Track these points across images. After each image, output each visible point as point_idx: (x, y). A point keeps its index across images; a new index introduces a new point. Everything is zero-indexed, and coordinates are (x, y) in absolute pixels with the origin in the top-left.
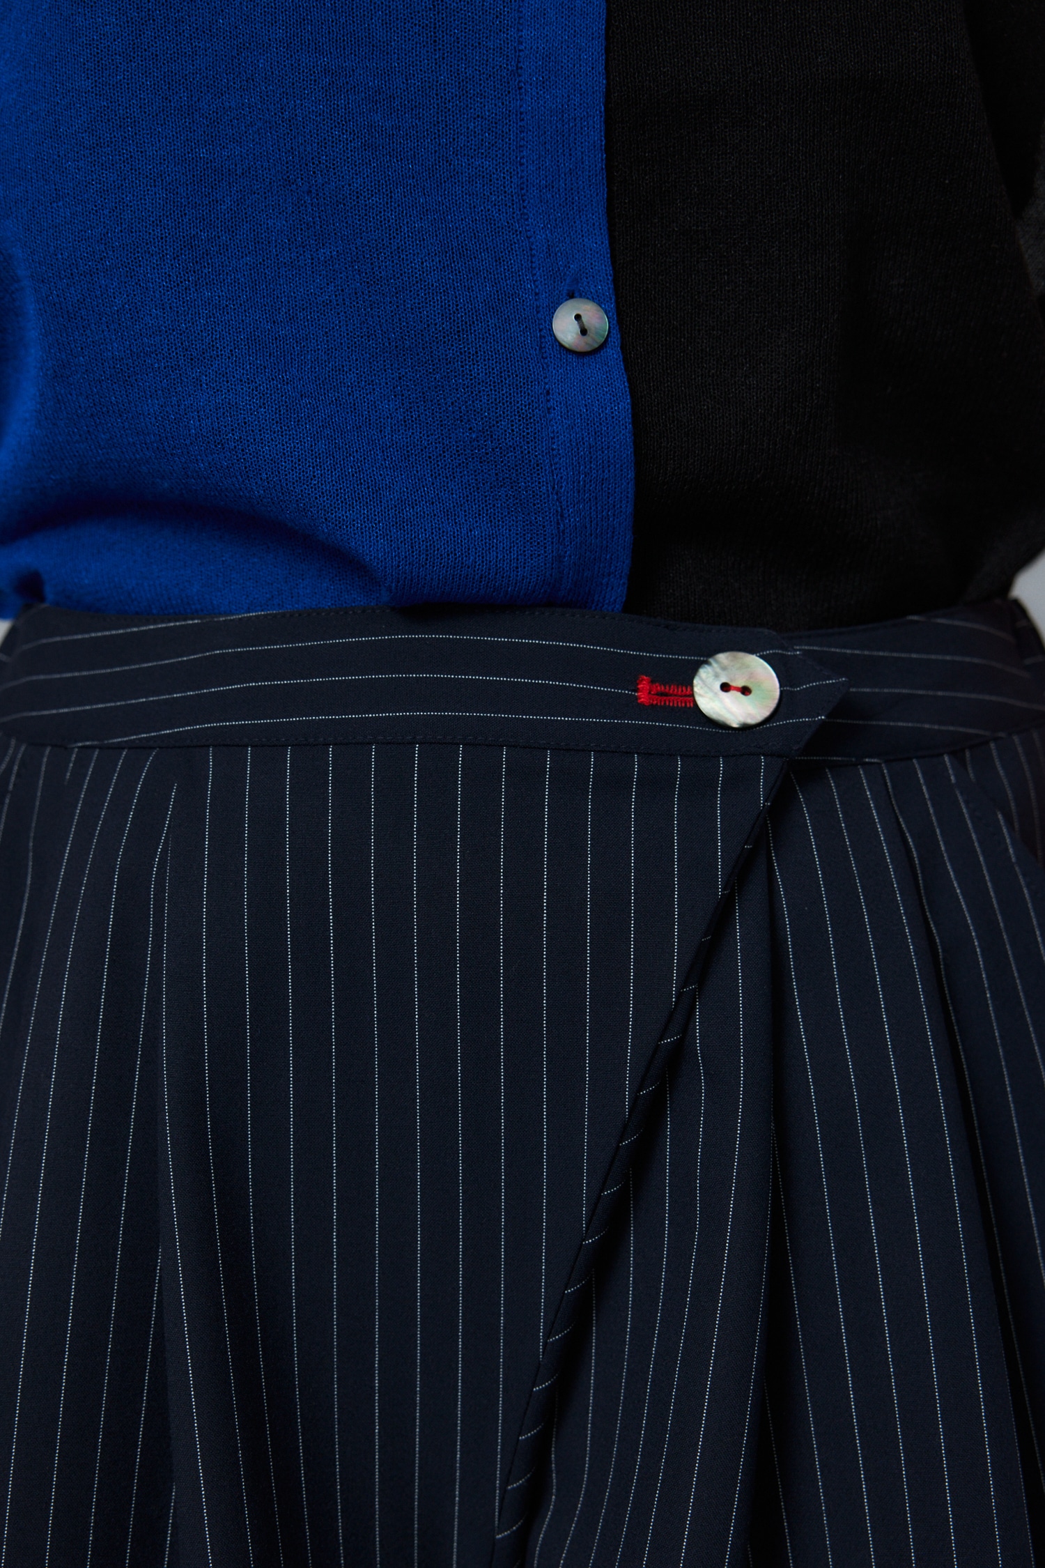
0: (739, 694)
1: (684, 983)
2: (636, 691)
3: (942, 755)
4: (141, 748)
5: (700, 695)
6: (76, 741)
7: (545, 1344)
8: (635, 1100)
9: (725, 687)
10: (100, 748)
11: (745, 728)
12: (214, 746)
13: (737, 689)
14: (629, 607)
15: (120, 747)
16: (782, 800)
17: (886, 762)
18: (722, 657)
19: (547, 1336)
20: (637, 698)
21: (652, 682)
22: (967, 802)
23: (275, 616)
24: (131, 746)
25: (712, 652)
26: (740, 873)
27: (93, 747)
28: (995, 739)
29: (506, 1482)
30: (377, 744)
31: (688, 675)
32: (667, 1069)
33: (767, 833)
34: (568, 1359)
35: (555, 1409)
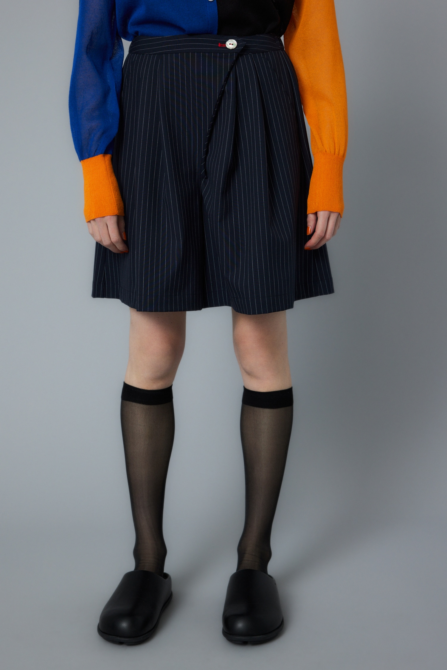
0: (232, 45)
4: (155, 54)
5: (227, 45)
7: (208, 130)
8: (219, 97)
9: (230, 44)
11: (232, 49)
12: (165, 54)
14: (218, 34)
15: (152, 54)
16: (237, 58)
17: (252, 53)
18: (230, 40)
20: (219, 46)
21: (220, 44)
24: (153, 54)
25: (228, 40)
26: (231, 68)
28: (269, 51)
30: (185, 53)
31: (225, 43)
32: (222, 93)
33: (235, 63)
34: (211, 132)
35: (210, 139)
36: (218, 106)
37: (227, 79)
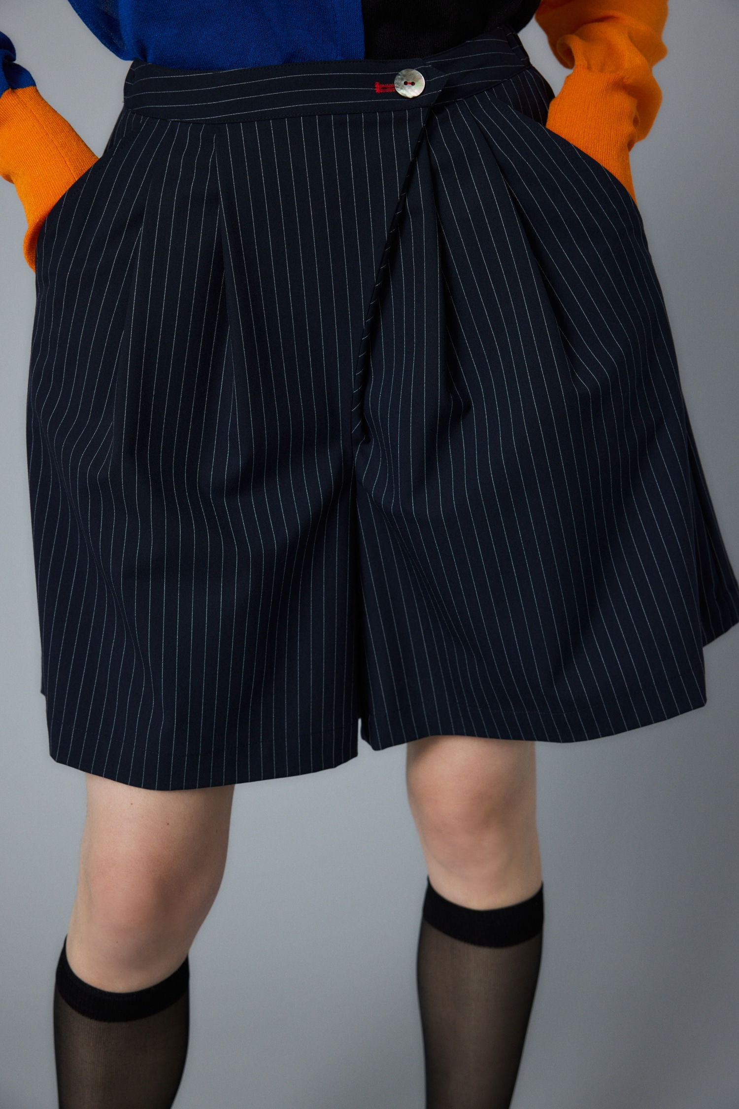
0: (411, 85)
1: (401, 193)
2: (375, 88)
3: (484, 91)
4: (200, 123)
5: (397, 87)
6: (171, 119)
7: (365, 323)
8: (389, 234)
9: (406, 83)
10: (181, 122)
11: (414, 98)
12: (228, 123)
13: (410, 83)
14: (368, 55)
15: (189, 122)
16: (429, 120)
17: (465, 99)
18: (404, 72)
19: (365, 320)
20: (375, 91)
21: (380, 84)
22: (496, 106)
23: (241, 71)
24: (194, 122)
25: (400, 70)
26: (416, 153)
27: (178, 121)
28: (503, 82)
29: (355, 373)
30: (287, 118)
31: (391, 80)
32: (399, 223)
33: (426, 136)
34: (373, 329)
35: (370, 346)
36: (390, 258)
37: (408, 184)
